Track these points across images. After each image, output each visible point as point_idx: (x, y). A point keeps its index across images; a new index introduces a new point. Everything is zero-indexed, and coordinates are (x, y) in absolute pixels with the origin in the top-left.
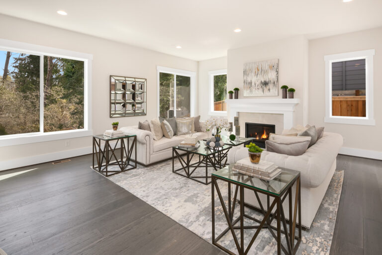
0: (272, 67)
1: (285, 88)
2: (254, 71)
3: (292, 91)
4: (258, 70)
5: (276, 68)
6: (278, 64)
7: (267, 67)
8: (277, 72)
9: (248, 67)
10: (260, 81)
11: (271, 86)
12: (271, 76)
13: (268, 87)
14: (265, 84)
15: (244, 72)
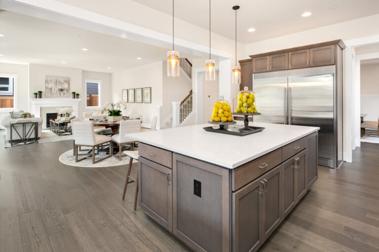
0: (66, 81)
1: (74, 93)
2: (54, 82)
3: (78, 95)
4: (57, 82)
5: (68, 81)
6: (69, 81)
7: (63, 81)
8: (69, 84)
9: (49, 79)
10: (58, 89)
11: (65, 92)
12: (66, 86)
13: (63, 92)
14: (62, 90)
15: (46, 81)
